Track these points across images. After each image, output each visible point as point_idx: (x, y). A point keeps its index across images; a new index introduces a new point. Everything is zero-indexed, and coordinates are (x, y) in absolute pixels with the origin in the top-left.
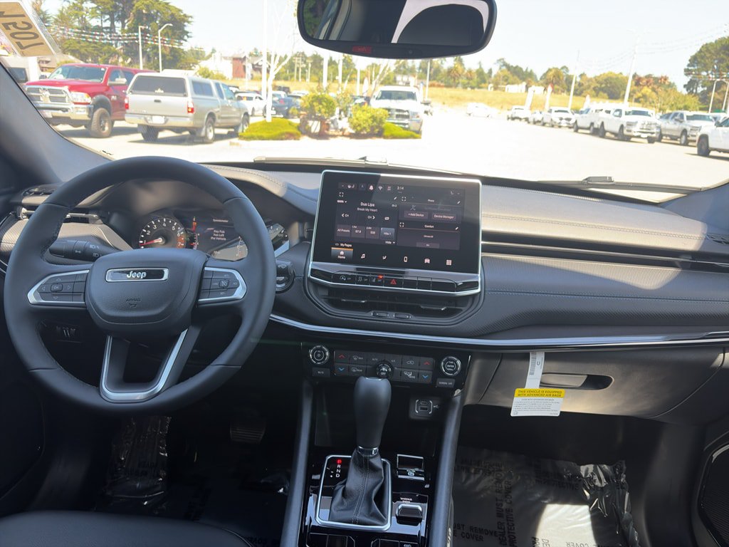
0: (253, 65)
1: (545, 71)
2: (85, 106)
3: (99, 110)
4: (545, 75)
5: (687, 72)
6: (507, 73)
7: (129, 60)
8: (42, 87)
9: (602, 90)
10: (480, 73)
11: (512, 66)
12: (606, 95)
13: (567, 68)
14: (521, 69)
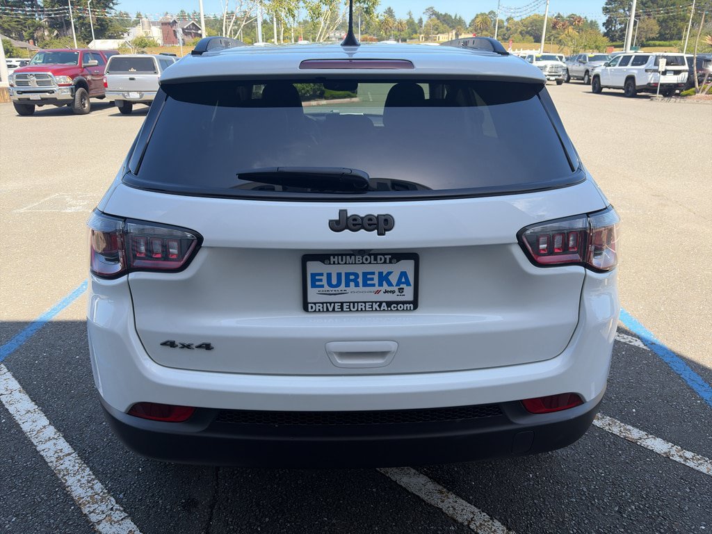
0: (183, 29)
1: (473, 17)
2: (68, 87)
3: (80, 90)
4: (473, 21)
5: (606, 10)
6: (437, 22)
7: (56, 32)
8: (29, 73)
9: (528, 33)
10: (410, 23)
11: (441, 14)
12: (532, 38)
13: (494, 13)
14: (450, 16)
